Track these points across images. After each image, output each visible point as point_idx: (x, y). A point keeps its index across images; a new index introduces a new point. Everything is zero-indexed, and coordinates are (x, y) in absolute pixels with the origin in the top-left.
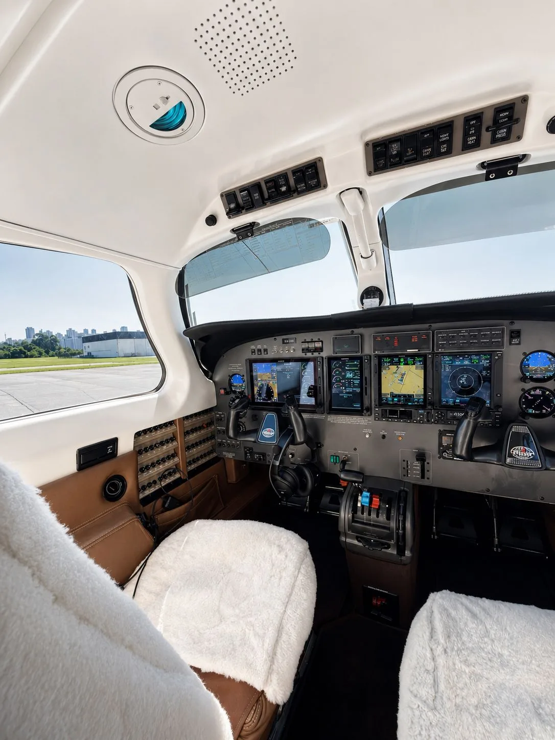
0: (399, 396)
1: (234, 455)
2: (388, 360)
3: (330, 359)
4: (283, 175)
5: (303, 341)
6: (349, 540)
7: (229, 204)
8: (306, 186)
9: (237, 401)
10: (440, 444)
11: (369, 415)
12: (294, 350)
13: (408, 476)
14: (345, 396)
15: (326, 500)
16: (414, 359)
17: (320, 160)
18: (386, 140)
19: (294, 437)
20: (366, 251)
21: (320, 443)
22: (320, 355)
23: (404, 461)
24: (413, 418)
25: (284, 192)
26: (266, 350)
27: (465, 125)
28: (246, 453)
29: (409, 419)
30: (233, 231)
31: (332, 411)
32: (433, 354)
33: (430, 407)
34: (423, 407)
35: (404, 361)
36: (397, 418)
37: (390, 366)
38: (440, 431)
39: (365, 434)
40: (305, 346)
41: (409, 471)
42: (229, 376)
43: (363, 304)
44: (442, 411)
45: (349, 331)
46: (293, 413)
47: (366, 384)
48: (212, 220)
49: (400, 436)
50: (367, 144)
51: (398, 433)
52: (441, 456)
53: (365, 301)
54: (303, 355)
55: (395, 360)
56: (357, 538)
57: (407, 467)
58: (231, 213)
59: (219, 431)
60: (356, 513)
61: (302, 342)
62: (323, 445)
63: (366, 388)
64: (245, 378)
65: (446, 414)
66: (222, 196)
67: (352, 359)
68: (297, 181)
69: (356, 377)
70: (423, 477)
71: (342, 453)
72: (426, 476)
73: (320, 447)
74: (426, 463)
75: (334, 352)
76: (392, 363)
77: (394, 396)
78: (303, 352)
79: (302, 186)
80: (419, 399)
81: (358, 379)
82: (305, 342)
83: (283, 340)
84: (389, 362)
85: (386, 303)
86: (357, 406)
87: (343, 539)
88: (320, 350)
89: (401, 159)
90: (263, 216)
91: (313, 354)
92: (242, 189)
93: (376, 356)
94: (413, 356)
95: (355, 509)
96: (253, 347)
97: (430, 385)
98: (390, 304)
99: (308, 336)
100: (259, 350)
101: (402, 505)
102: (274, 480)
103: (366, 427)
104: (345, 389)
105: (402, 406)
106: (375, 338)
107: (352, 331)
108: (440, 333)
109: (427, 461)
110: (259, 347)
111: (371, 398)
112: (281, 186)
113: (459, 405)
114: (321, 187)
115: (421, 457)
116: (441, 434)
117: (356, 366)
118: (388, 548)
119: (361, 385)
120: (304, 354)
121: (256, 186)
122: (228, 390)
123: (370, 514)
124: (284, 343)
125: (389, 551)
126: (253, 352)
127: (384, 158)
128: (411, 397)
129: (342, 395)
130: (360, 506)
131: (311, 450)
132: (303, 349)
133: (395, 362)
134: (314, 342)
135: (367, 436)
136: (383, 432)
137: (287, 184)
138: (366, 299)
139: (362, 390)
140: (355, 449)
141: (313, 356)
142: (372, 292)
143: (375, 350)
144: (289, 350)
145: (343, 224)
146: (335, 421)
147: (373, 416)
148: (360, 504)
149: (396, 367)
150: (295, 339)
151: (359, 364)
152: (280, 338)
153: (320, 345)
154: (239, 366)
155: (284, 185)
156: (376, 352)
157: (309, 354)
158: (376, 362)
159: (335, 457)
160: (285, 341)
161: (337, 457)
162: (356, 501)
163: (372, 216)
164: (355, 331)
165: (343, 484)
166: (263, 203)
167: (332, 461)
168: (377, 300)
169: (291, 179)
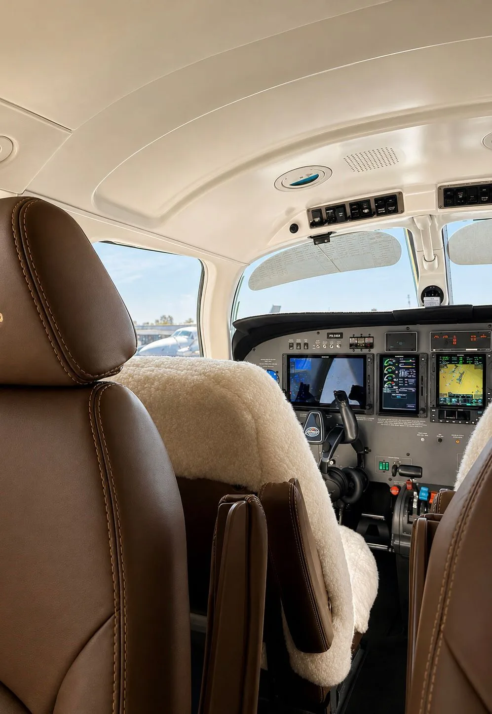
0: (457, 396)
2: (447, 358)
3: (383, 357)
4: (367, 201)
5: (352, 336)
6: (403, 543)
7: (314, 218)
8: (385, 210)
11: (425, 417)
12: (340, 345)
14: (399, 396)
16: (474, 358)
17: (400, 193)
18: (455, 188)
19: (345, 433)
20: (429, 255)
21: (367, 448)
22: (371, 352)
24: (471, 420)
25: (366, 213)
26: (306, 344)
29: (467, 421)
30: (312, 237)
31: (383, 413)
34: (482, 408)
36: (455, 419)
37: (448, 365)
39: (421, 437)
40: (354, 341)
43: (423, 301)
45: (404, 328)
46: (345, 410)
47: (423, 384)
48: (294, 228)
49: (457, 439)
50: (439, 189)
51: (455, 436)
53: (426, 299)
54: (351, 352)
55: (453, 359)
58: (313, 225)
60: (412, 514)
61: (351, 338)
62: (370, 451)
63: (422, 388)
66: (308, 211)
67: (407, 356)
68: (377, 207)
69: (412, 376)
71: (393, 459)
73: (367, 452)
75: (387, 349)
76: (450, 362)
77: (451, 396)
78: (350, 348)
79: (383, 210)
80: (477, 400)
81: (413, 378)
82: (354, 337)
83: (328, 334)
84: (447, 361)
85: (446, 303)
86: (411, 406)
88: (371, 346)
89: (465, 201)
90: (338, 229)
91: (362, 350)
92: (328, 208)
93: (434, 354)
94: (472, 355)
95: (411, 510)
96: (291, 341)
97: (489, 385)
98: (449, 304)
99: (358, 331)
100: (298, 344)
103: (421, 430)
104: (398, 389)
105: (461, 407)
106: (433, 335)
107: (408, 328)
110: (299, 341)
111: (427, 399)
112: (364, 209)
114: (398, 212)
117: (411, 364)
119: (417, 386)
120: (352, 350)
121: (342, 207)
124: (328, 337)
126: (291, 345)
127: (453, 199)
128: (469, 397)
129: (395, 395)
130: (416, 507)
131: (356, 454)
132: (351, 345)
133: (454, 361)
134: (365, 337)
135: (422, 439)
136: (440, 436)
137: (369, 208)
138: (427, 297)
139: (417, 391)
140: (408, 455)
141: (362, 352)
142: (432, 291)
143: (433, 348)
144: (335, 345)
145: (409, 231)
146: (386, 424)
147: (428, 418)
148: (415, 506)
149: (455, 366)
150: (341, 334)
151: (414, 363)
152: (324, 332)
153: (371, 340)
154: (273, 362)
155: (366, 208)
156: (434, 350)
157: (358, 351)
158: (434, 360)
159: (384, 463)
160: (330, 336)
161: (387, 464)
162: (411, 503)
163: (437, 229)
164: (411, 327)
165: (394, 492)
166: (346, 219)
167: (381, 468)
168: (437, 299)
169: (373, 206)
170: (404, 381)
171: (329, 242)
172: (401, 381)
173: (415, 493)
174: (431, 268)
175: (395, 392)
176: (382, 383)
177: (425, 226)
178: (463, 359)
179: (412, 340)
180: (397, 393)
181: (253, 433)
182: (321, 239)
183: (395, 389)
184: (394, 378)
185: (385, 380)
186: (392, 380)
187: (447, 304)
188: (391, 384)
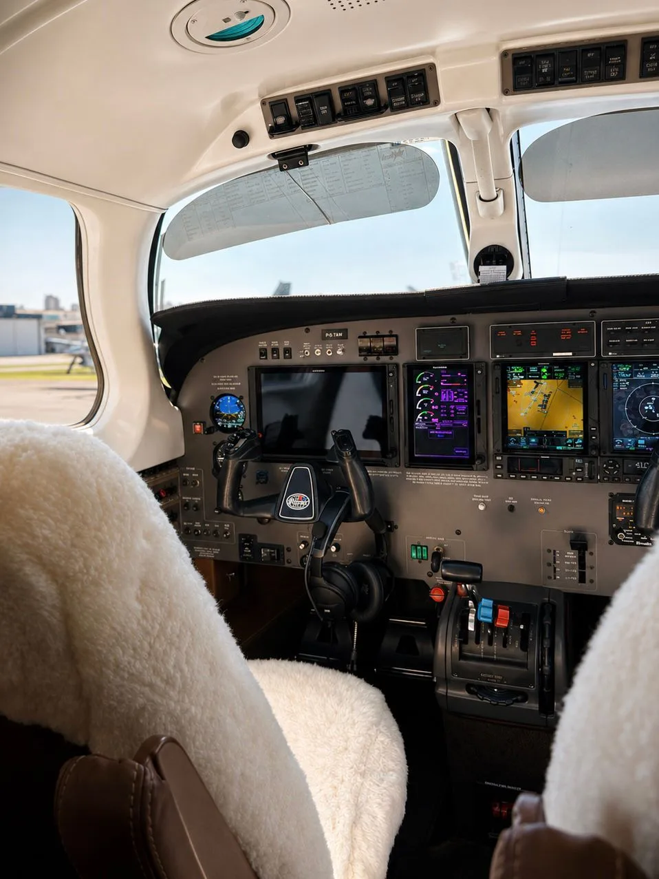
0: (539, 434)
1: (217, 551)
2: (520, 370)
3: (412, 369)
4: (372, 83)
5: (362, 335)
6: (453, 693)
7: (275, 117)
8: (406, 100)
9: (241, 443)
10: (612, 519)
11: (484, 470)
12: (343, 351)
13: (555, 578)
14: (440, 434)
15: (390, 643)
16: (566, 369)
17: (432, 67)
18: (534, 52)
19: (351, 505)
20: (489, 190)
21: (390, 523)
22: (393, 361)
23: (549, 551)
24: (564, 475)
25: (371, 106)
26: (288, 351)
27: (643, 49)
28: (242, 547)
29: (557, 475)
30: (274, 156)
31: (416, 463)
32: (598, 360)
33: (594, 453)
34: (582, 454)
35: (548, 372)
36: (536, 473)
37: (522, 381)
38: (611, 495)
39: (478, 503)
40: (366, 343)
41: (558, 569)
42: (212, 397)
43: (477, 272)
44: (615, 459)
45: (447, 319)
46: (351, 464)
47: (479, 414)
48: (241, 139)
49: (542, 507)
50: (504, 54)
51: (537, 501)
52: (614, 540)
53: (482, 268)
54: (360, 361)
55: (531, 370)
56: (468, 688)
57: (555, 562)
58: (275, 131)
59: (186, 505)
60: (466, 643)
61: (360, 337)
62: (396, 527)
63: (479, 420)
64: (246, 401)
65: (621, 465)
66: (263, 103)
67: (452, 367)
68: (391, 94)
69: (462, 400)
70: (582, 578)
71: (435, 538)
72: (588, 578)
73: (390, 530)
74: (587, 553)
75: (419, 356)
76: (526, 375)
77: (529, 434)
78: (360, 356)
79: (401, 99)
80: (575, 440)
81: (465, 404)
82: (364, 336)
83: (323, 332)
84: (521, 374)
85: (518, 275)
86: (462, 452)
87: (441, 690)
88: (393, 351)
89: (554, 79)
90: (324, 138)
91: (378, 359)
92: (299, 98)
93: (497, 363)
94: (563, 363)
95: (464, 635)
96: (263, 344)
97: (593, 415)
98: (523, 277)
99: (371, 326)
100: (275, 350)
101: (547, 622)
102: (313, 586)
103: (479, 491)
104: (439, 422)
105: (546, 451)
106: (495, 331)
107: (453, 319)
108: (611, 325)
109: (589, 550)
110: (275, 344)
111: (489, 440)
112: (366, 98)
113: (645, 450)
114: (429, 103)
115: (580, 543)
116: (615, 500)
117: (459, 380)
118: (524, 700)
119: (469, 415)
120: (363, 358)
121: (324, 94)
122: (210, 423)
123: (490, 643)
124: (324, 337)
125: (526, 705)
126: (263, 353)
127: (529, 75)
128: (562, 436)
129: (433, 432)
130: (473, 630)
131: (374, 534)
132: (361, 350)
133: (533, 374)
134: (384, 336)
135: (481, 508)
136: (511, 500)
137: (376, 95)
138: (484, 265)
139: (471, 424)
140: (458, 533)
141: (380, 361)
142: (494, 255)
143: (495, 353)
144: (334, 351)
145: (451, 145)
146: (421, 481)
147: (491, 471)
148: (471, 627)
149: (535, 382)
150: (345, 331)
151: (465, 378)
152: (317, 329)
153: (392, 342)
154: (234, 380)
155: (370, 97)
156: (498, 356)
157: (372, 359)
158: (498, 373)
159: (419, 548)
160: (327, 335)
161: (424, 548)
162: (465, 621)
163: (502, 139)
164: (460, 318)
165: (437, 596)
166: (335, 118)
167: (414, 554)
168: (503, 268)
169: (383, 90)
170: (448, 410)
171: (308, 165)
172: (444, 409)
173: (471, 603)
174: (492, 215)
175: (434, 429)
176: (412, 413)
177: (480, 134)
178: (549, 371)
179: (460, 338)
180: (438, 430)
181: (55, 619)
182: (292, 159)
183: (434, 424)
184: (432, 405)
185: (417, 408)
186: (429, 408)
187: (519, 278)
188: (428, 415)
